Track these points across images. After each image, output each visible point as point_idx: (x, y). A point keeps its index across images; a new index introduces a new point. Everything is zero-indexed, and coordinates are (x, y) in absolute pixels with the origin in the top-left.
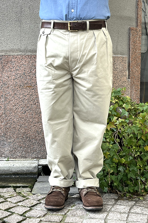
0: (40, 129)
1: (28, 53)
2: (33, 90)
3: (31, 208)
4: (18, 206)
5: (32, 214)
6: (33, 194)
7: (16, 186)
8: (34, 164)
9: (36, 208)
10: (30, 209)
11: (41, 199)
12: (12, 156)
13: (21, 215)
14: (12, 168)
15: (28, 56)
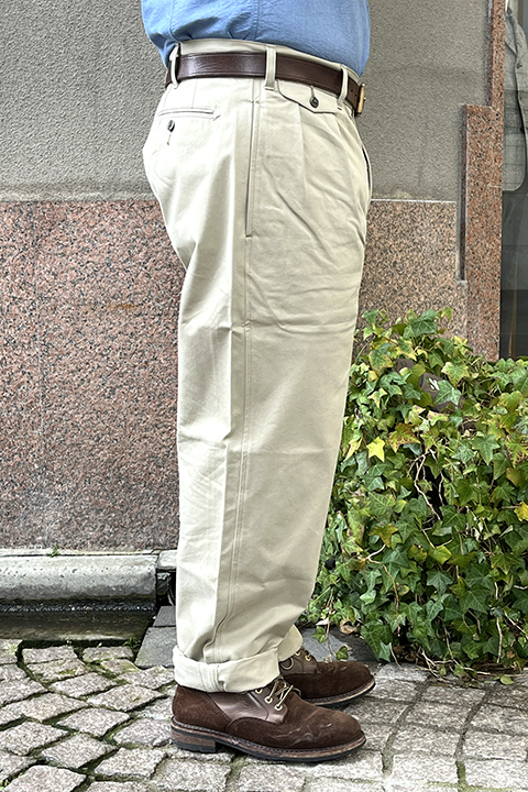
0: (164, 450)
1: (120, 194)
2: (139, 319)
3: (135, 713)
4: (90, 707)
5: (137, 734)
6: (140, 668)
7: (82, 641)
8: (142, 567)
9: (151, 715)
10: (131, 718)
11: (167, 684)
12: (69, 539)
13: (100, 739)
14: (70, 580)
15: (122, 205)
